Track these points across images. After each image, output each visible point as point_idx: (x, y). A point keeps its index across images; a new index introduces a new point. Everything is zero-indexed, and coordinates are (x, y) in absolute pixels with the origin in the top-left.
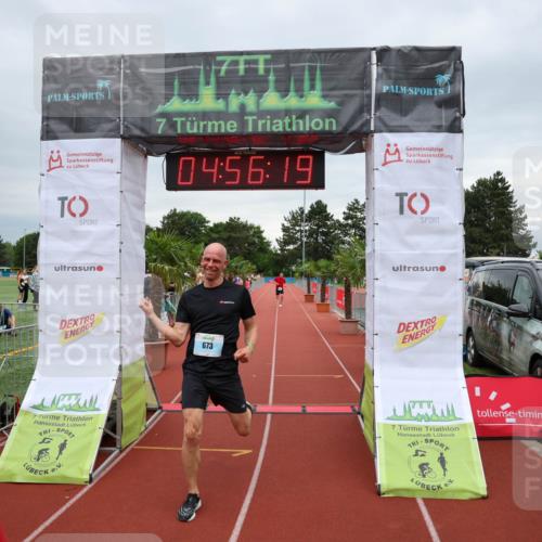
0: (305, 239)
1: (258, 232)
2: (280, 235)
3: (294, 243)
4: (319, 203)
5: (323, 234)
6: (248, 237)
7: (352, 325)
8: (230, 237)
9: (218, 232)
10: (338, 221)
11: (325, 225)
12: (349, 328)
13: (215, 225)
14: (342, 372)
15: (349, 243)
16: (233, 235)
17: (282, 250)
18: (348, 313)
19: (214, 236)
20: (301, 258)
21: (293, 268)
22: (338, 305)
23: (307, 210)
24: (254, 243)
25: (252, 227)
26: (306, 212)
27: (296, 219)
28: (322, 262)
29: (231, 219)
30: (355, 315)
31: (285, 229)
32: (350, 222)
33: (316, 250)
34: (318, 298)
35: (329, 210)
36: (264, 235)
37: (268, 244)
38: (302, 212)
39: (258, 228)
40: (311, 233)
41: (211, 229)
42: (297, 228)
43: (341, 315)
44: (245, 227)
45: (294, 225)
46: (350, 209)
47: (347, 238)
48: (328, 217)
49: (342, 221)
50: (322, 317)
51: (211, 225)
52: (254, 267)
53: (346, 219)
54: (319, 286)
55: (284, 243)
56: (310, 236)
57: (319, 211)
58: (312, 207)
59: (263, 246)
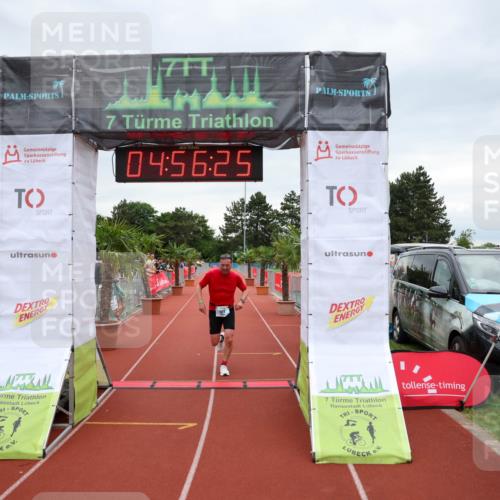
0: (245, 228)
1: (203, 221)
2: (223, 223)
3: (236, 231)
4: (259, 194)
5: (263, 222)
6: (193, 226)
7: (290, 306)
8: (176, 226)
9: (166, 222)
10: (276, 211)
11: (264, 215)
12: (287, 309)
13: (162, 215)
14: (280, 349)
15: (286, 232)
16: (179, 224)
17: (225, 238)
18: (286, 295)
19: (162, 224)
20: (242, 245)
21: (235, 254)
22: (276, 288)
23: (248, 201)
24: (199, 231)
25: (197, 217)
26: (247, 202)
27: (238, 208)
28: (262, 249)
29: (177, 209)
30: (292, 297)
31: (227, 219)
32: (287, 212)
33: (256, 237)
34: (257, 281)
35: (268, 201)
36: (208, 224)
37: (212, 232)
38: (244, 203)
39: (203, 217)
40: (252, 223)
41: (159, 219)
42: (239, 218)
43: (279, 297)
44: (190, 217)
45: (235, 215)
46: (287, 200)
47: (284, 227)
48: (267, 207)
49: (280, 211)
50: (262, 299)
51: (159, 214)
52: (200, 254)
53: (284, 209)
54: (259, 271)
55: (227, 231)
56: (251, 225)
57: (259, 201)
58: (252, 198)
59: (207, 234)
